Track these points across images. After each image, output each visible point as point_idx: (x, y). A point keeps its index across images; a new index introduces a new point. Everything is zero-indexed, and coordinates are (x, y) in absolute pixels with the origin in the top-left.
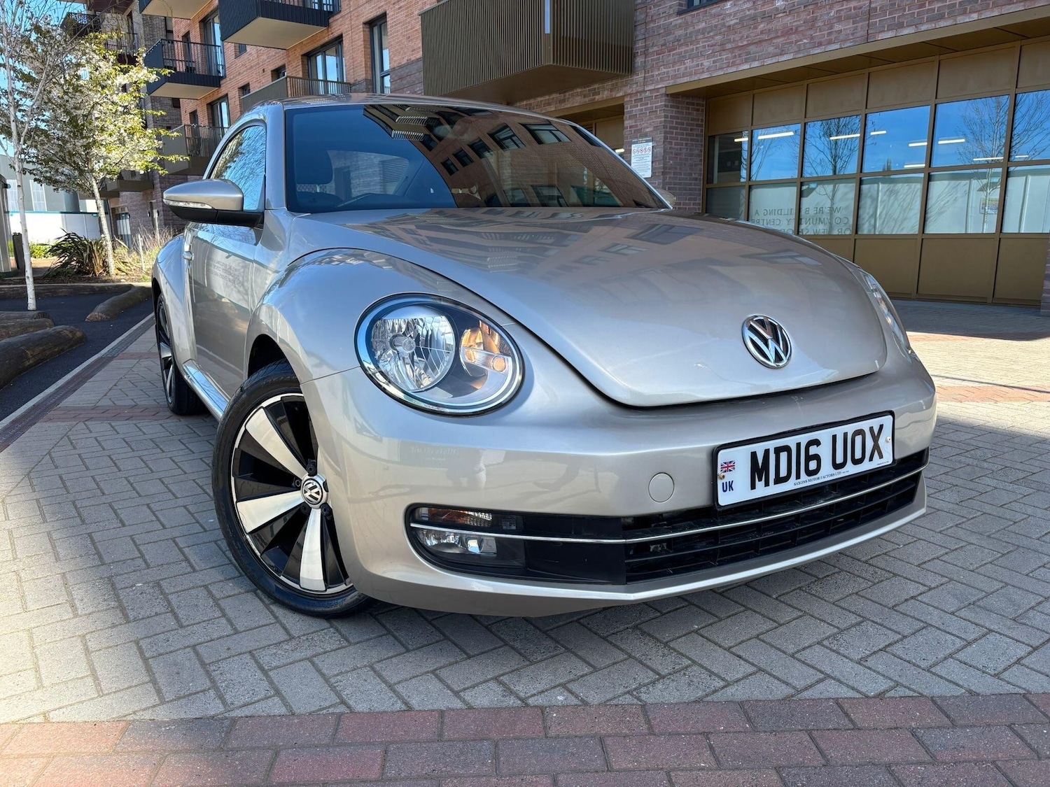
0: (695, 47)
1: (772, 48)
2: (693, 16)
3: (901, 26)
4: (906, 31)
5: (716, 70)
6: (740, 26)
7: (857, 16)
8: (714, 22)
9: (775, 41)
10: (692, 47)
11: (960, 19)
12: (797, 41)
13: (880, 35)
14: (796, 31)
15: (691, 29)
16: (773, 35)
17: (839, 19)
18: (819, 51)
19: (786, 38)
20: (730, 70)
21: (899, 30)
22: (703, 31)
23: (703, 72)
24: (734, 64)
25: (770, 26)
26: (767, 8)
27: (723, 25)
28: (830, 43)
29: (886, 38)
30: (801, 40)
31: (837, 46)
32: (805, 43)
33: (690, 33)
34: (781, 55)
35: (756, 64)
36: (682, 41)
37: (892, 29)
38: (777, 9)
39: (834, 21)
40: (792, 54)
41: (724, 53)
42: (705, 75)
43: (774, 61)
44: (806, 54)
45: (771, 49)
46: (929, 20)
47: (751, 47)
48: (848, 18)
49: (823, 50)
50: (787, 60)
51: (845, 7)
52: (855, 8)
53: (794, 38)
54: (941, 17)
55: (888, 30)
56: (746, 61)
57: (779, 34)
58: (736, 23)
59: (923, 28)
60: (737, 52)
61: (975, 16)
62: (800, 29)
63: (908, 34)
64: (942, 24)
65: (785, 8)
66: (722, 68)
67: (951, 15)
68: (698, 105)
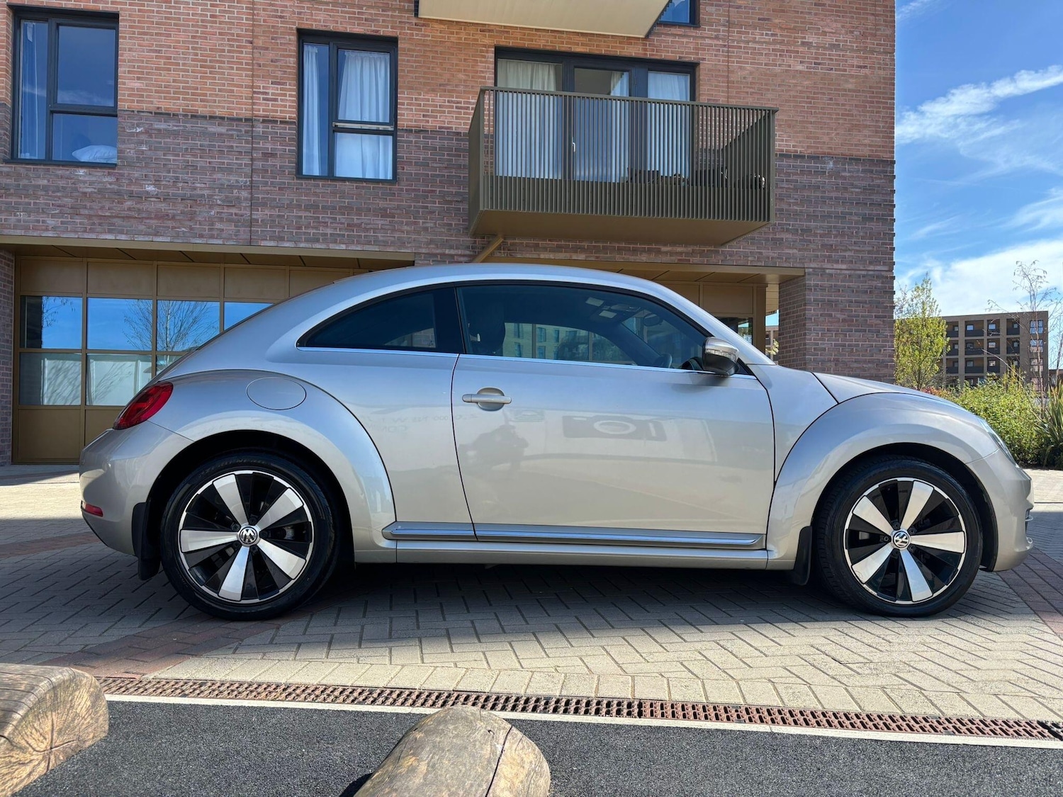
0: (32, 201)
1: (144, 227)
2: (29, 170)
3: (282, 239)
4: (287, 244)
5: (66, 231)
6: (99, 196)
7: (239, 221)
8: (61, 183)
9: (148, 221)
10: (27, 200)
11: (332, 246)
12: (173, 228)
13: (262, 242)
14: (173, 218)
15: (25, 182)
16: (144, 215)
17: (221, 220)
18: (201, 242)
19: (160, 222)
20: (86, 236)
21: (280, 242)
22: (45, 188)
23: (47, 230)
24: (92, 231)
25: (138, 206)
26: (134, 188)
27: (76, 190)
28: (212, 237)
29: (268, 246)
30: (179, 228)
31: (220, 242)
32: (184, 232)
33: (25, 186)
34: (156, 235)
35: (123, 237)
36: (12, 191)
37: (274, 240)
38: (147, 192)
39: (216, 220)
40: (169, 238)
41: (77, 217)
42: (50, 234)
43: (147, 239)
44: (185, 241)
45: (142, 227)
46: (307, 241)
47: (115, 220)
48: (229, 221)
49: (205, 242)
50: (162, 242)
51: (226, 211)
52: (236, 214)
53: (170, 223)
54: (317, 241)
55: (270, 240)
56: (110, 231)
57: (153, 216)
58: (95, 193)
59: (302, 245)
60: (96, 221)
61: (343, 247)
62: (178, 218)
63: (288, 247)
64: (318, 246)
65: (157, 195)
66: (76, 232)
67: (325, 241)
68: (9, 260)
